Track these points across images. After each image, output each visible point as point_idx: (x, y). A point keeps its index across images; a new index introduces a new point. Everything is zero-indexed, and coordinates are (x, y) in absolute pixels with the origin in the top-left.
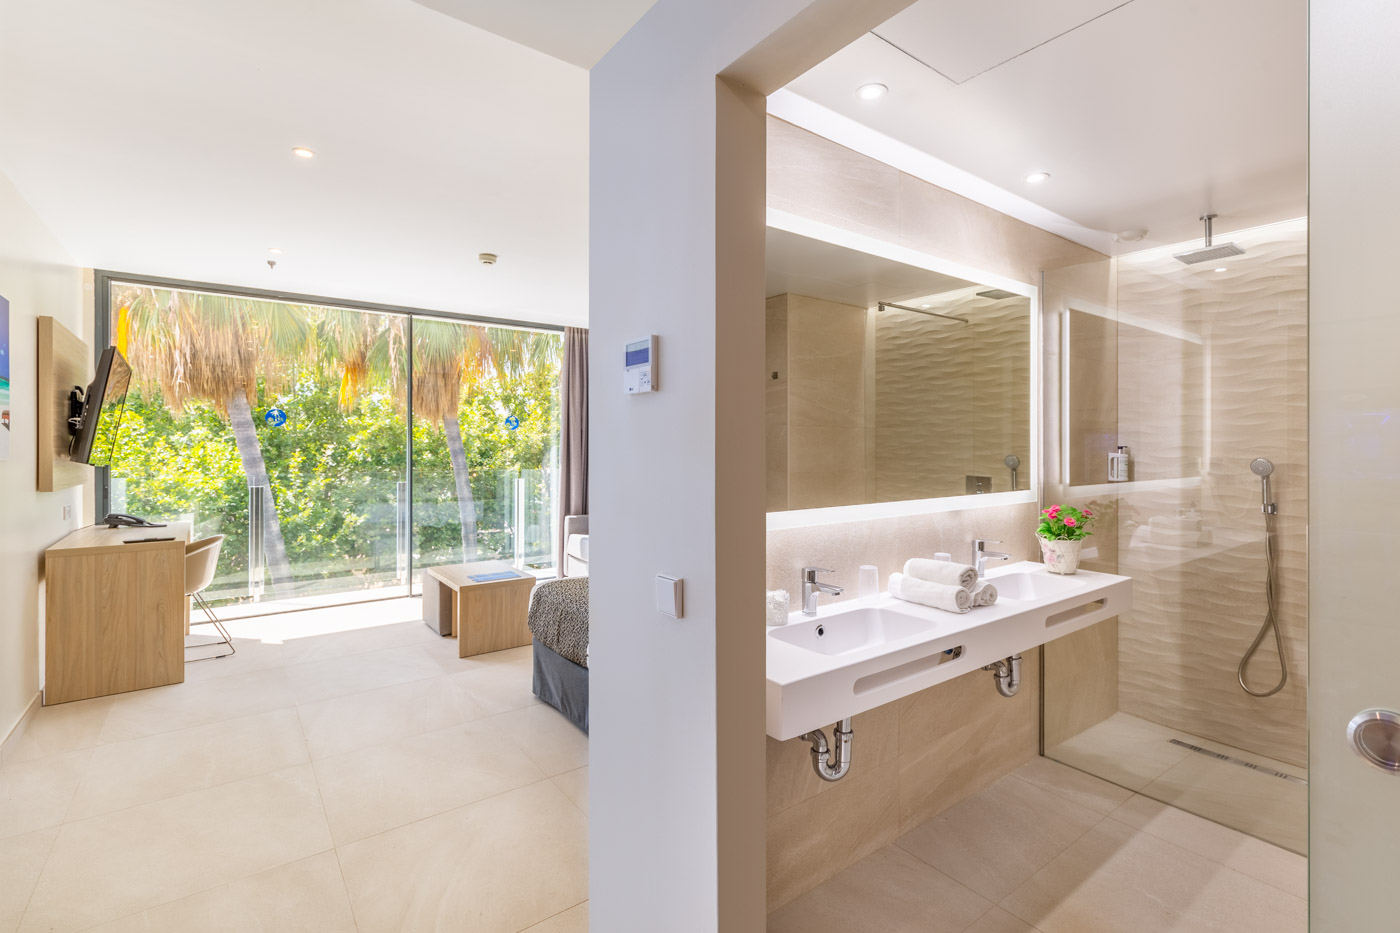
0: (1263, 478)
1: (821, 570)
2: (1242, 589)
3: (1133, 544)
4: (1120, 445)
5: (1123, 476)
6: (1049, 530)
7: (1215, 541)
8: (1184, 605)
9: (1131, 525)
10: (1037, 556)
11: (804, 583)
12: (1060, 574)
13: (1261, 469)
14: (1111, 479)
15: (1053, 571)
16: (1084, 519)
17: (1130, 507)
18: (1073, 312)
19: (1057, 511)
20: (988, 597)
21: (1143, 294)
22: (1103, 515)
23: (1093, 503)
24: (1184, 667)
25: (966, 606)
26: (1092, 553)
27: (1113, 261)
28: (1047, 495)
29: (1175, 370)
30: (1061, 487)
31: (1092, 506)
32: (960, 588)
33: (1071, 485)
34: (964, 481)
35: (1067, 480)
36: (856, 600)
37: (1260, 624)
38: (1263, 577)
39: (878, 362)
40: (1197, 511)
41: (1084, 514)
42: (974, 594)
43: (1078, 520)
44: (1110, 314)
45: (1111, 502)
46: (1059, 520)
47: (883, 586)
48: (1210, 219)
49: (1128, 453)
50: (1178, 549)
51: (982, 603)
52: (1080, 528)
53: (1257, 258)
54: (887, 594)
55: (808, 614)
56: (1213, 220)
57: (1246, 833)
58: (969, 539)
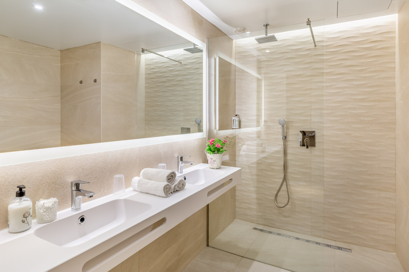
0: (282, 126)
1: (84, 183)
2: (276, 168)
3: (242, 153)
4: (236, 114)
5: (237, 127)
6: (210, 150)
7: (267, 150)
8: (257, 175)
9: (240, 146)
10: (206, 161)
11: (72, 191)
12: (214, 169)
13: (282, 123)
14: (233, 127)
15: (212, 167)
16: (224, 144)
17: (241, 139)
18: (220, 58)
19: (213, 141)
20: (181, 186)
21: (243, 56)
22: (230, 142)
23: (227, 137)
24: (257, 199)
25: (170, 192)
26: (227, 158)
27: (234, 41)
28: (210, 134)
29: (254, 85)
30: (215, 131)
31: (227, 139)
32: (167, 183)
33: (219, 130)
34: (180, 130)
35: (218, 128)
36: (112, 195)
37: (281, 181)
38: (282, 163)
39: (146, 79)
40: (260, 139)
41: (224, 142)
42: (174, 185)
43: (221, 145)
44: (233, 62)
45: (233, 137)
46: (214, 145)
47: (128, 184)
48: (267, 26)
49: (239, 117)
50: (255, 154)
51: (177, 189)
52: (222, 148)
53: (280, 45)
54: (131, 189)
55: (77, 209)
56: (268, 27)
57: (280, 268)
58: (176, 155)
